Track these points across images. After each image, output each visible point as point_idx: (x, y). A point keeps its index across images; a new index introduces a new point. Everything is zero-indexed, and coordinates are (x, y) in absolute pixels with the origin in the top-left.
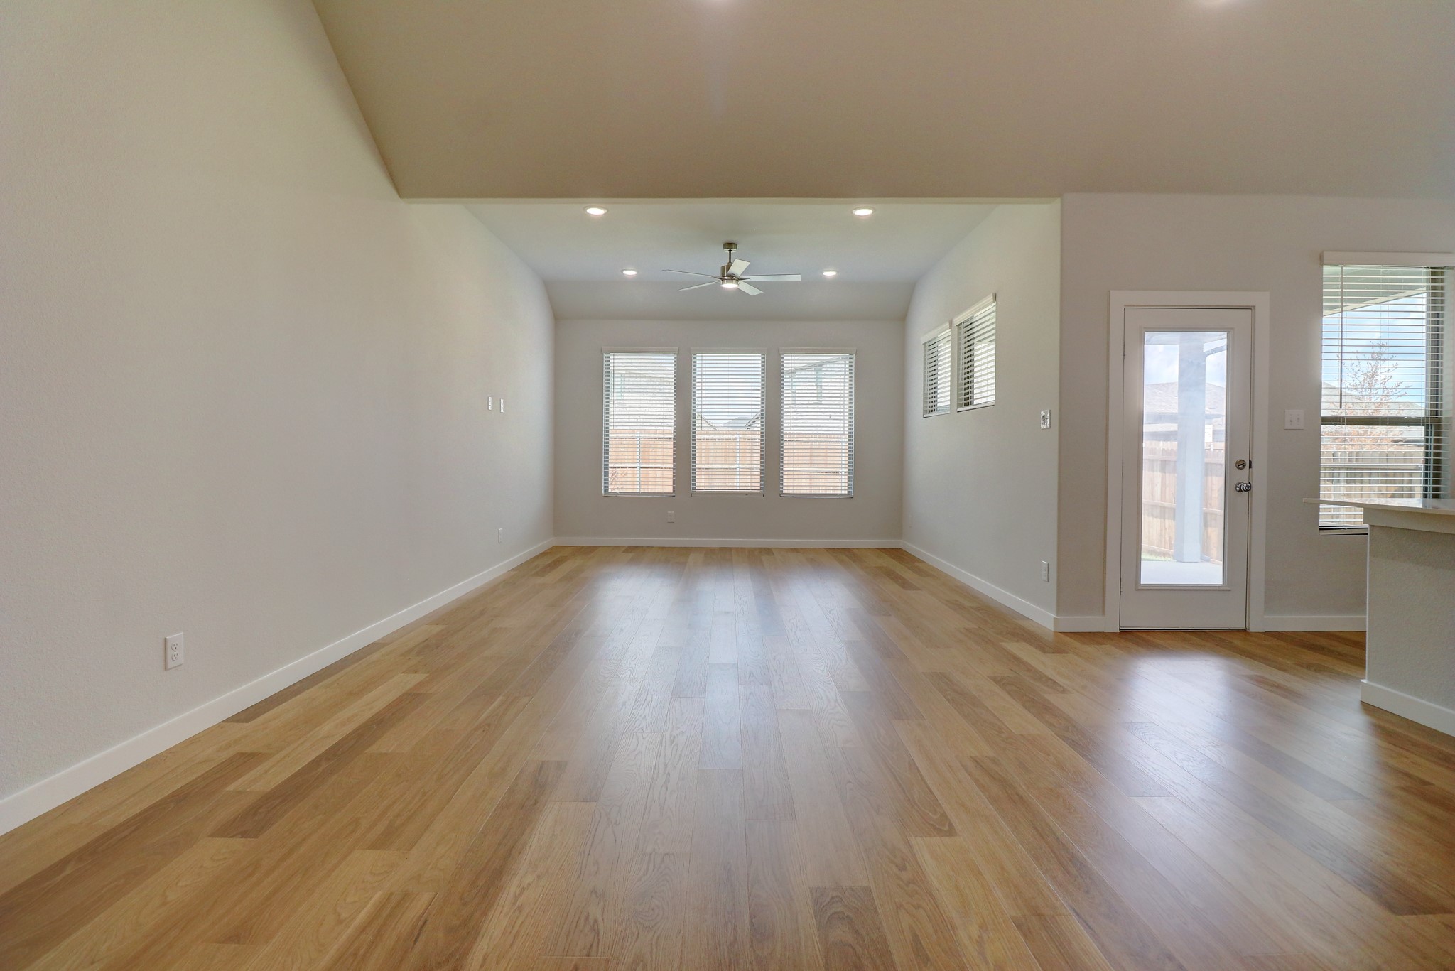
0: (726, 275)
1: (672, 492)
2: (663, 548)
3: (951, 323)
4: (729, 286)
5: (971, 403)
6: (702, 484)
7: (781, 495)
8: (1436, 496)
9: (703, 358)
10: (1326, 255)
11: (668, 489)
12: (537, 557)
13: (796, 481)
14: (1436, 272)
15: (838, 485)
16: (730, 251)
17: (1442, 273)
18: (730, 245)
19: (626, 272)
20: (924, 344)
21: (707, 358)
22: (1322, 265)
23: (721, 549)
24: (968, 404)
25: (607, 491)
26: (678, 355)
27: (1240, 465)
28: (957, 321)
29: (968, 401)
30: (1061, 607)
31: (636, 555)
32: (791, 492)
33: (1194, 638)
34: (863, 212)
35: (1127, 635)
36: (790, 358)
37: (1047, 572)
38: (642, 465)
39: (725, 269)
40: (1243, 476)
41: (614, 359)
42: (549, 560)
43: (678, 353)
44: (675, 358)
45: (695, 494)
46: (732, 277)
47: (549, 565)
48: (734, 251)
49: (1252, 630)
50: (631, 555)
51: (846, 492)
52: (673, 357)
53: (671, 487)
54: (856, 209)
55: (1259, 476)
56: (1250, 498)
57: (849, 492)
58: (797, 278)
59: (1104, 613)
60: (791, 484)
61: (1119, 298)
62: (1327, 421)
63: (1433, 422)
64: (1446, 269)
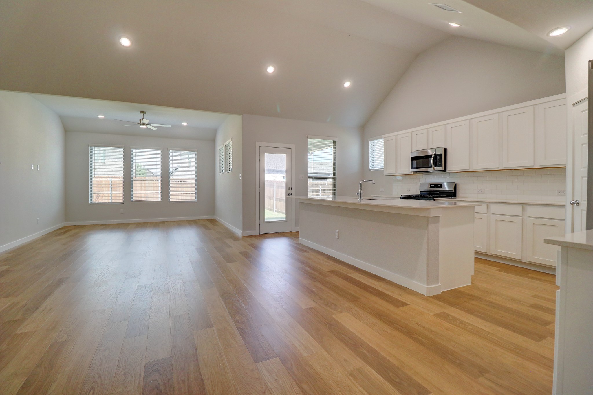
0: (141, 123)
1: (122, 202)
2: (118, 224)
3: (224, 145)
4: (142, 126)
5: (229, 171)
6: (136, 198)
7: (169, 202)
9: (136, 150)
10: (309, 136)
11: (121, 201)
12: (57, 230)
13: (175, 196)
14: (334, 142)
15: (192, 198)
16: (143, 114)
18: (143, 112)
19: (99, 116)
20: (219, 150)
21: (137, 150)
22: (307, 138)
23: (144, 223)
25: (91, 202)
26: (124, 149)
27: (289, 189)
28: (225, 144)
30: (244, 229)
31: (105, 227)
32: (173, 200)
33: (277, 234)
35: (261, 235)
36: (172, 152)
38: (113, 192)
39: (141, 121)
40: (290, 192)
41: (94, 149)
42: (62, 231)
43: (125, 149)
44: (123, 150)
45: (132, 202)
46: (144, 124)
47: (63, 232)
48: (144, 114)
49: (292, 232)
50: (102, 227)
51: (194, 200)
52: (123, 149)
53: (122, 200)
55: (293, 192)
56: (292, 197)
57: (195, 200)
58: (170, 126)
59: (255, 230)
60: (173, 198)
61: (258, 144)
62: (309, 177)
63: (334, 178)
64: (337, 141)
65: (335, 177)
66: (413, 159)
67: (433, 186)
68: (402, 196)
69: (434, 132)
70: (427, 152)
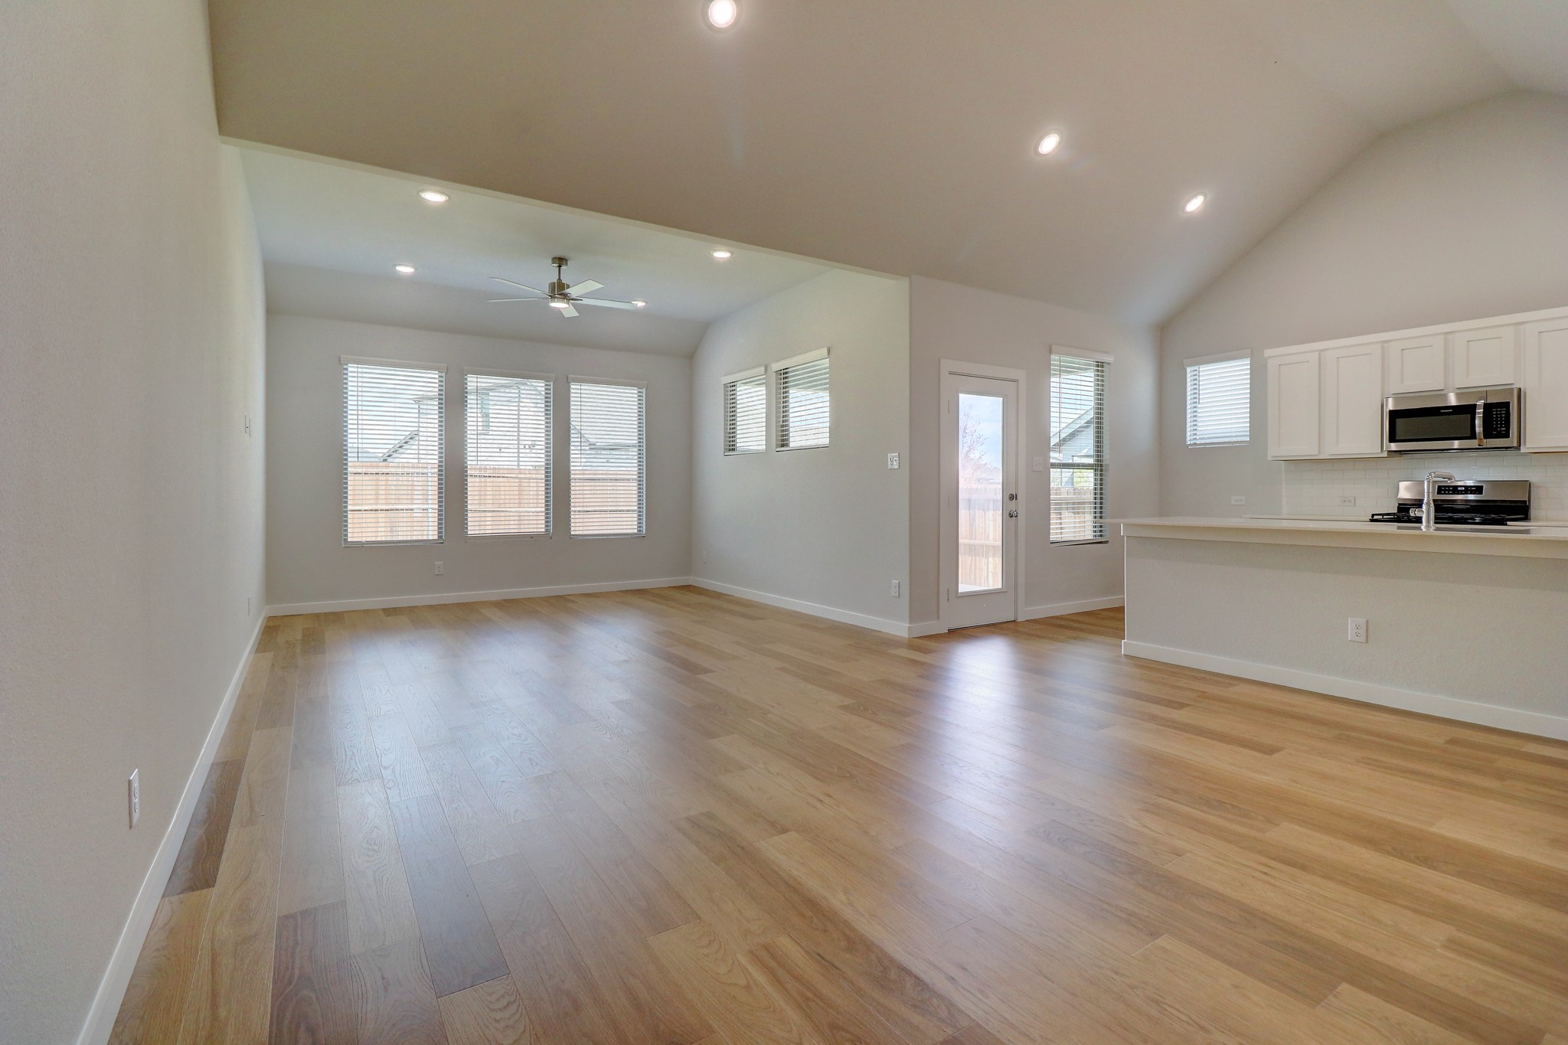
4: (559, 305)
5: (787, 445)
6: (476, 526)
8: (1101, 517)
10: (1054, 347)
14: (1099, 364)
16: (560, 267)
17: (1102, 366)
18: (560, 261)
19: (399, 268)
20: (725, 384)
22: (1051, 354)
24: (783, 446)
26: (446, 374)
27: (1012, 497)
28: (776, 367)
29: (784, 442)
30: (913, 617)
32: (580, 533)
34: (722, 255)
35: (951, 634)
37: (897, 589)
39: (556, 286)
40: (1012, 506)
43: (446, 371)
44: (442, 376)
46: (562, 297)
48: (564, 267)
49: (1020, 618)
51: (636, 531)
54: (715, 251)
55: (1021, 507)
56: (1017, 521)
57: (640, 530)
59: (938, 618)
60: (580, 526)
61: (947, 365)
62: (1054, 465)
63: (1099, 467)
64: (1109, 364)
65: (1101, 466)
66: (1394, 415)
67: (1451, 490)
68: (1375, 517)
69: (1471, 343)
70: (1445, 396)
